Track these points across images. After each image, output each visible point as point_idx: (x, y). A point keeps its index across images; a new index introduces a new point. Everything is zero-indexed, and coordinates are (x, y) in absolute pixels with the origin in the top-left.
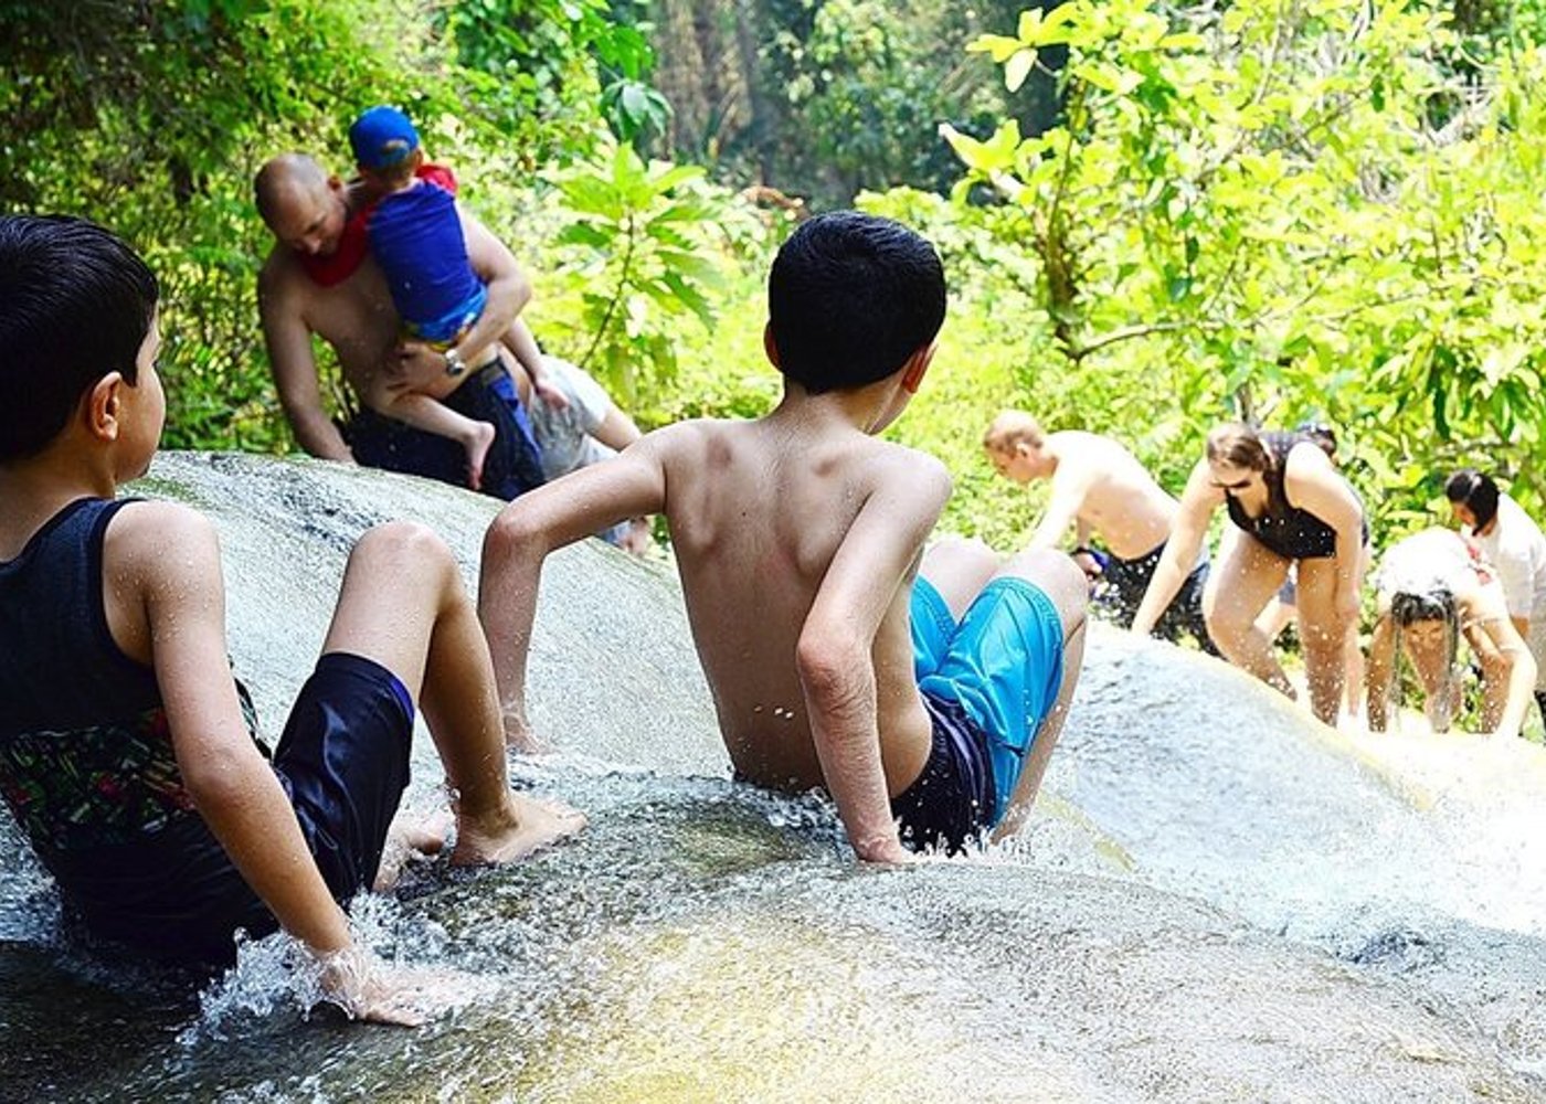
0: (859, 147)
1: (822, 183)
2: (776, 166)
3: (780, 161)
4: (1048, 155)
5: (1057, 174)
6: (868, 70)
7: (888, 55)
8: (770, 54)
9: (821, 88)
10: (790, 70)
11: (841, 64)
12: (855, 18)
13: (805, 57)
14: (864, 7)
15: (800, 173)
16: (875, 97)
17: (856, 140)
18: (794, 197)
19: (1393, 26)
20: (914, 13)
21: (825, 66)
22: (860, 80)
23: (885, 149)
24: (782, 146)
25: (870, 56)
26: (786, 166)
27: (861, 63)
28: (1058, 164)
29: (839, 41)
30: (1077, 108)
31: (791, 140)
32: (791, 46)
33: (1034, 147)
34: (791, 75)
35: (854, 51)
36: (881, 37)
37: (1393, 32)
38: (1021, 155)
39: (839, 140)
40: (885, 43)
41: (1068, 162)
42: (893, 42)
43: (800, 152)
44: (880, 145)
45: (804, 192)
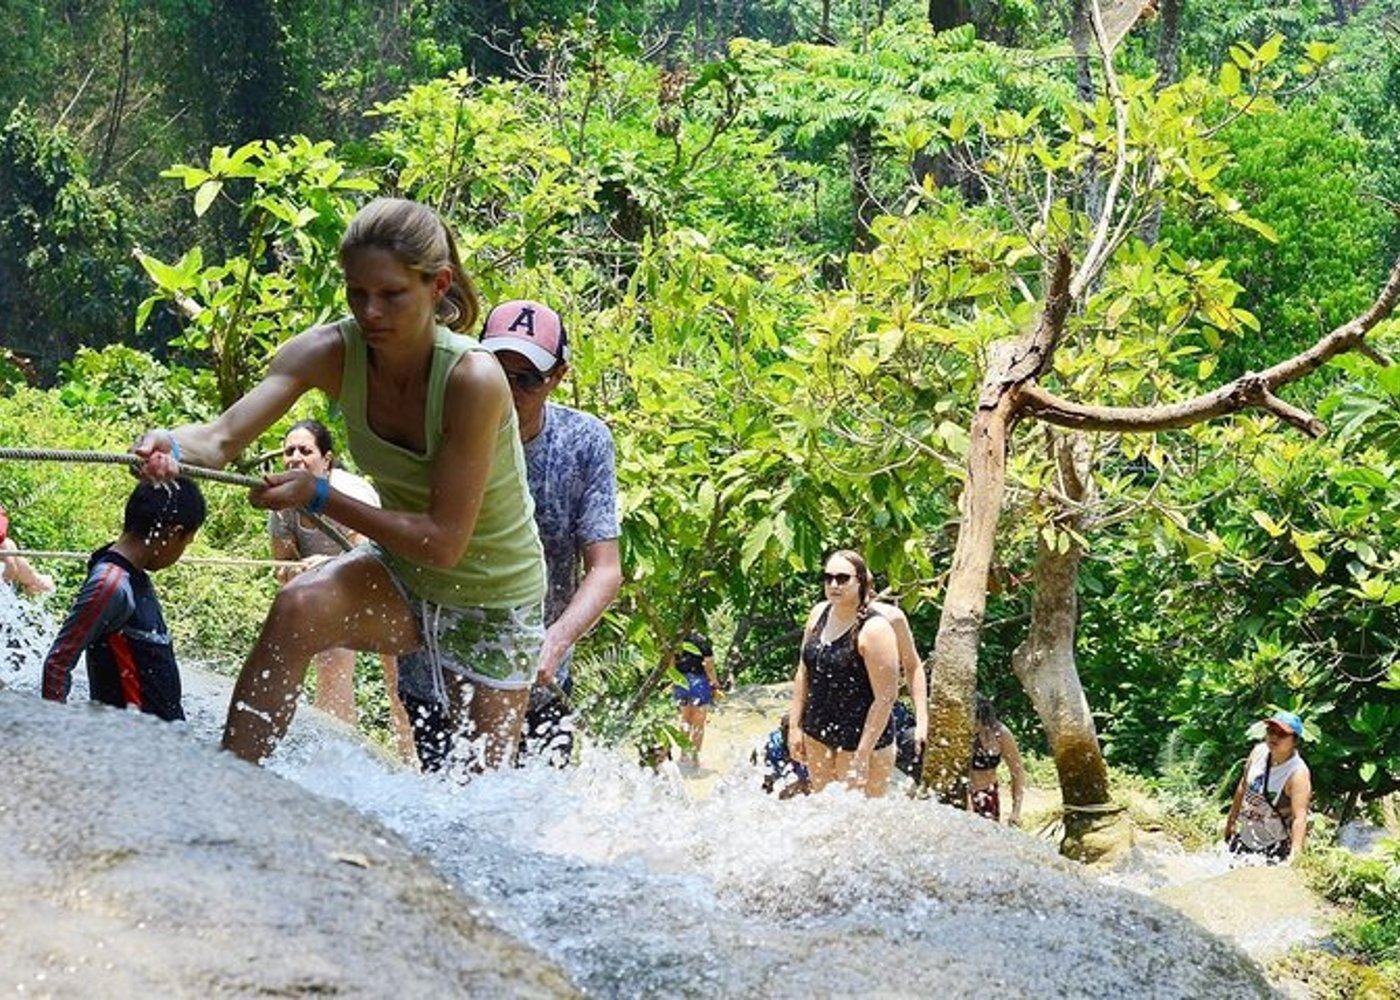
0: (87, 315)
1: (52, 347)
2: (10, 327)
3: (13, 323)
4: (229, 280)
5: (235, 298)
6: (100, 246)
7: (120, 233)
8: (11, 224)
9: (55, 258)
10: (29, 241)
11: (76, 239)
12: (92, 200)
13: (44, 229)
14: (102, 190)
15: (31, 335)
16: (105, 270)
17: (84, 308)
18: (25, 356)
19: (549, 193)
20: (148, 201)
21: (62, 239)
22: (93, 254)
23: (112, 319)
24: (17, 308)
25: (104, 233)
26: (19, 328)
27: (96, 240)
28: (236, 289)
29: (76, 219)
30: (257, 239)
31: (25, 304)
32: (31, 218)
33: (217, 273)
34: (30, 246)
35: (89, 228)
36: (114, 217)
37: (549, 198)
38: (204, 278)
39: (69, 307)
40: (118, 223)
41: (246, 287)
42: (125, 223)
43: (32, 316)
44: (108, 316)
45: (33, 353)
